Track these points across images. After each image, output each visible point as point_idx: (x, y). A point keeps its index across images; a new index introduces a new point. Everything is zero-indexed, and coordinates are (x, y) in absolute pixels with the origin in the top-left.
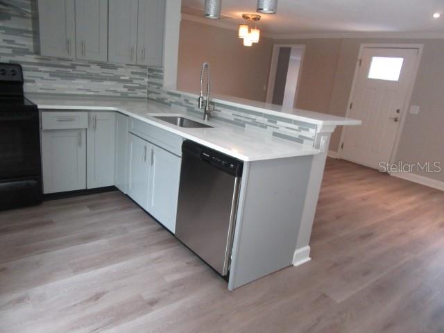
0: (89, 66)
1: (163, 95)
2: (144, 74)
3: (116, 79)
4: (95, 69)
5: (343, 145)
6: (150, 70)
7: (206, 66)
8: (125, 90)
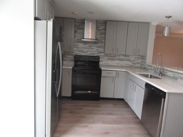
0: (120, 56)
1: (146, 66)
2: (140, 58)
3: (129, 60)
4: (122, 57)
6: (142, 57)
7: (160, 54)
8: (132, 64)
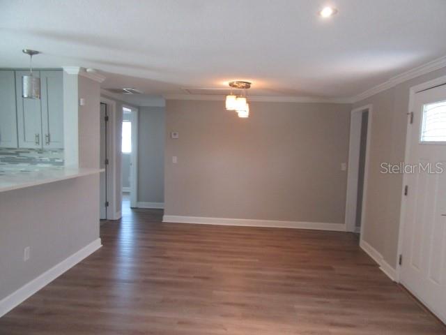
0: (28, 152)
5: (401, 259)
